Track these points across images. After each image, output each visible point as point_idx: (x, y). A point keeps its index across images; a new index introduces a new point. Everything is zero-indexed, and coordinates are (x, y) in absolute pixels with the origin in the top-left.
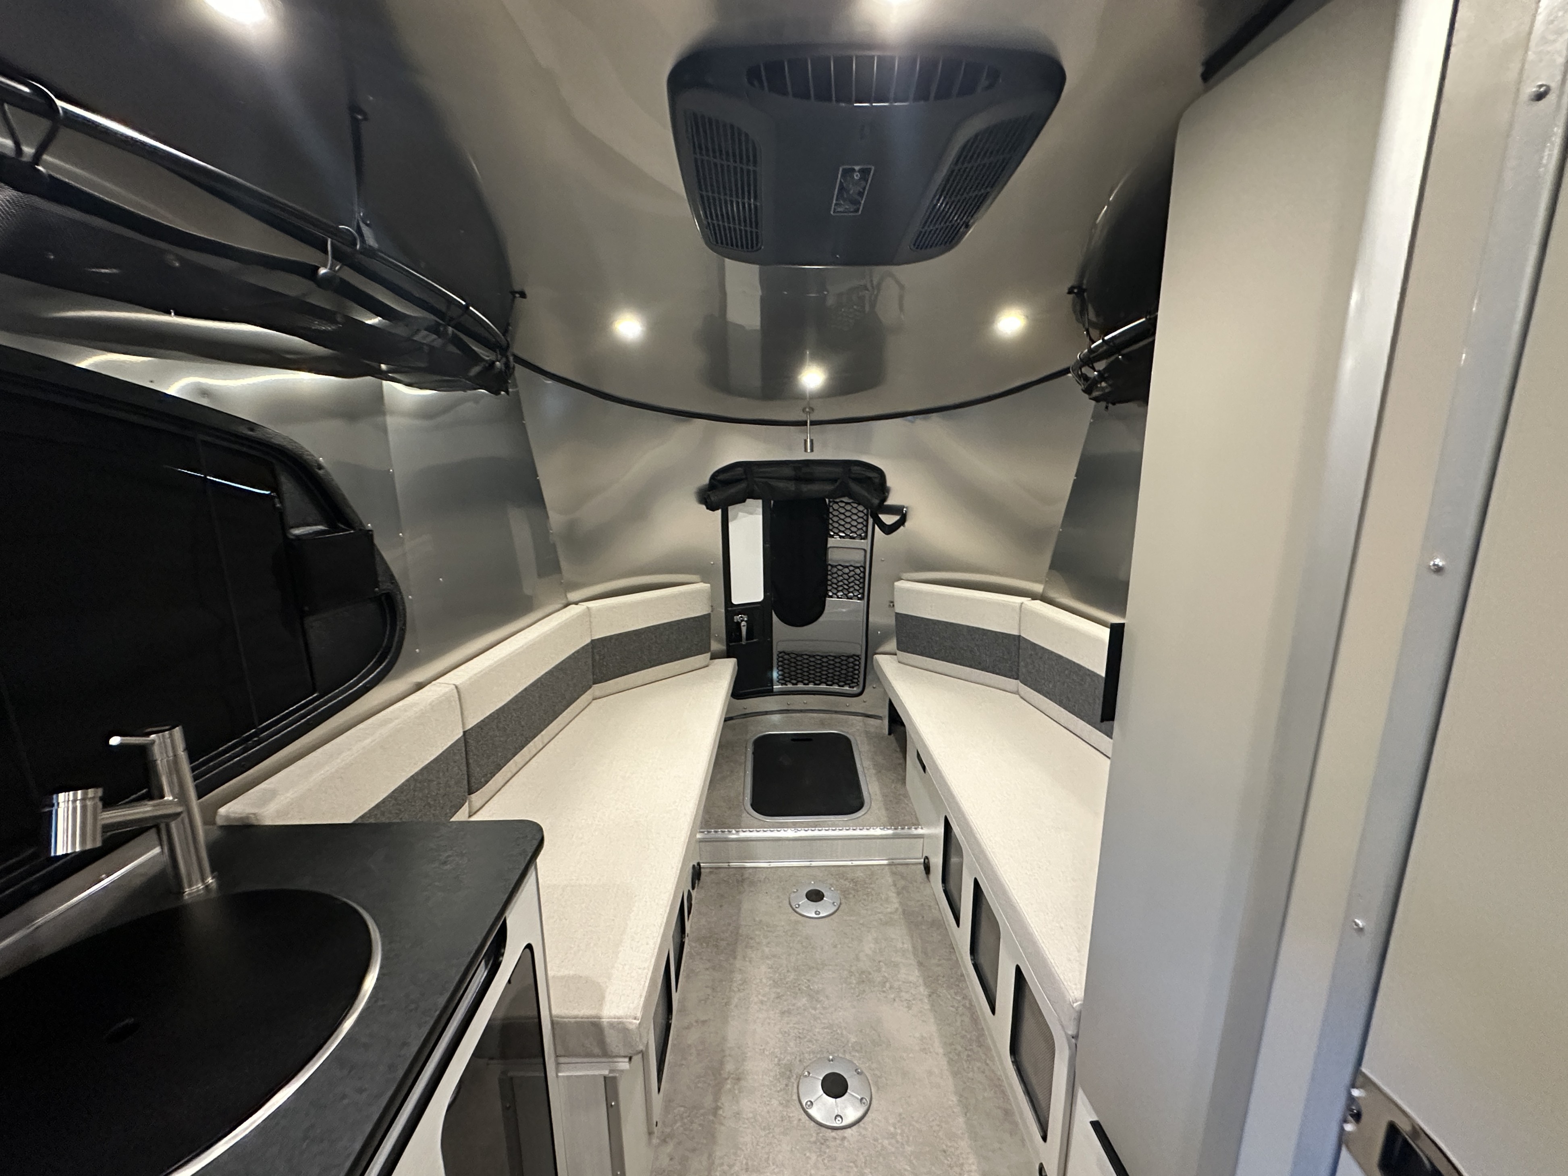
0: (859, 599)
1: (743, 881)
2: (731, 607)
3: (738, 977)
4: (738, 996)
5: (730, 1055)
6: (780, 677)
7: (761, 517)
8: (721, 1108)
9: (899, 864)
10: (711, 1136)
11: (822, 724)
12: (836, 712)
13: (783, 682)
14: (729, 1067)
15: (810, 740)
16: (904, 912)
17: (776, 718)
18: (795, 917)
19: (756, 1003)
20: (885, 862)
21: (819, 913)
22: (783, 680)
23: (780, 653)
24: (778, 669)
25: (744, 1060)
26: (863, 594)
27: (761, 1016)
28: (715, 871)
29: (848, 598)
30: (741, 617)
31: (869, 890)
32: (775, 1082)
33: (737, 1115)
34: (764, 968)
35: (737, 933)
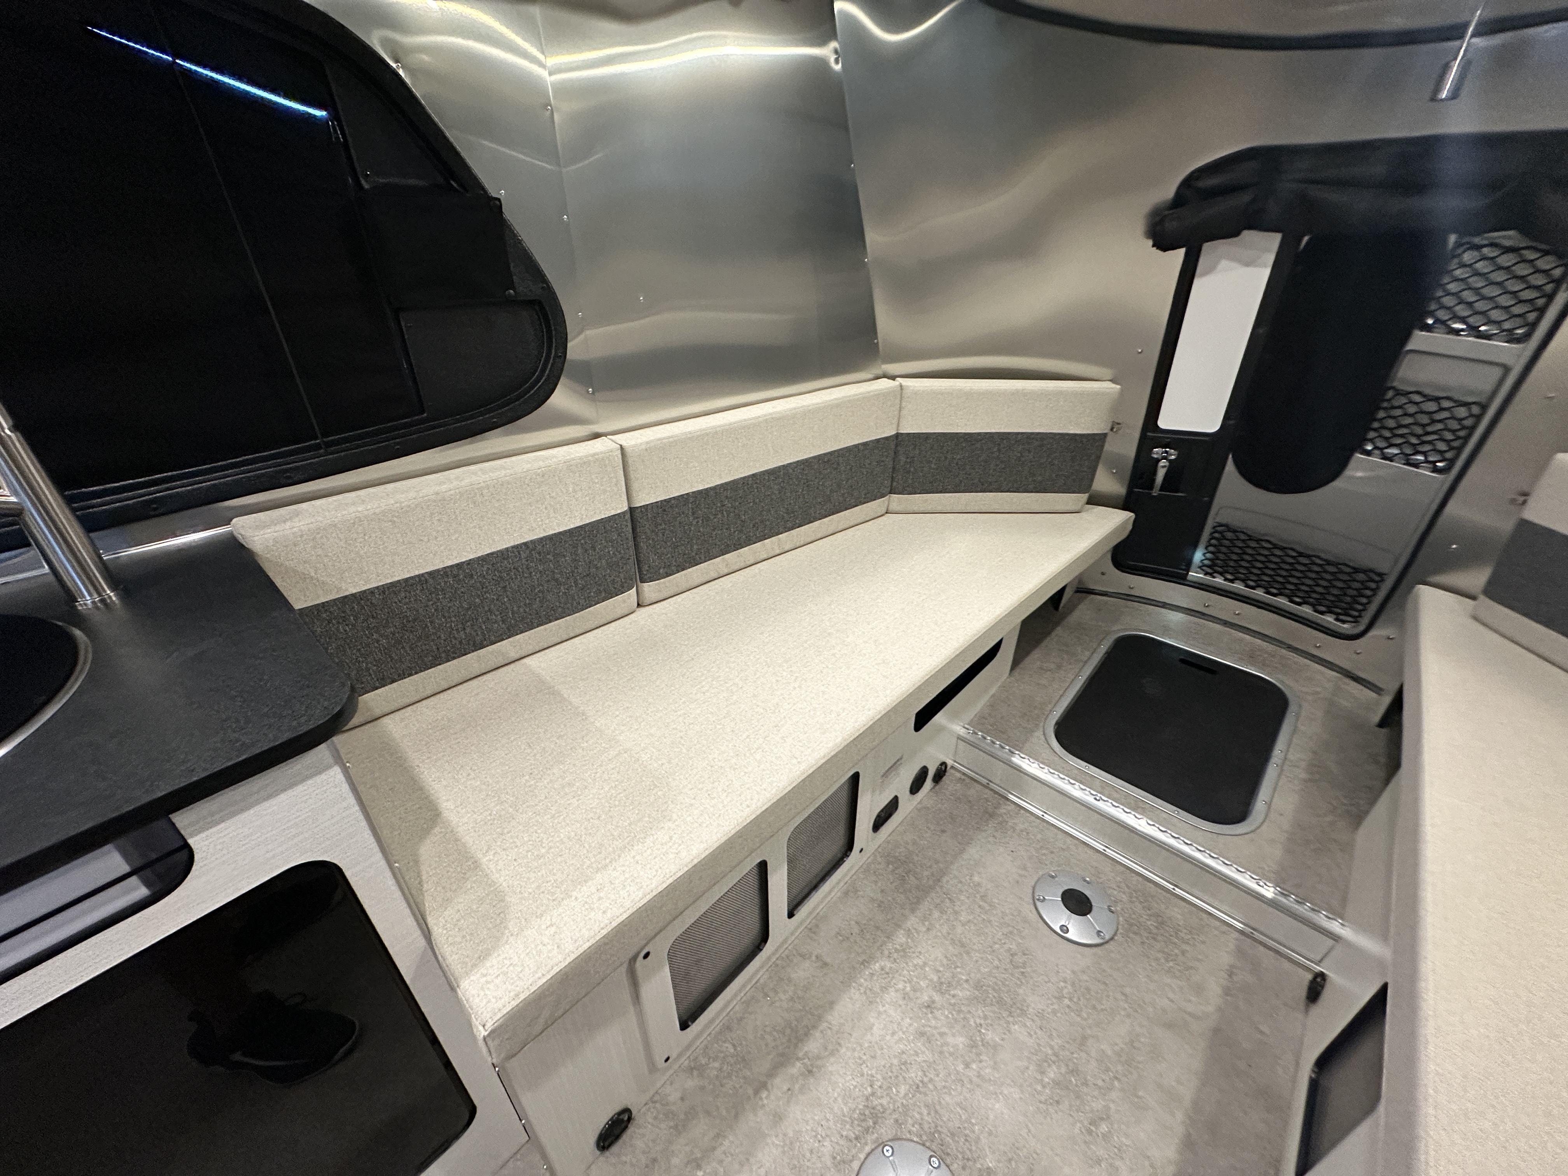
0: (1436, 470)
1: (992, 816)
2: (1154, 432)
3: (900, 938)
4: (883, 964)
5: (822, 1032)
6: (1206, 562)
7: (1266, 273)
8: (767, 1089)
9: (1261, 943)
10: (737, 1112)
11: (1252, 657)
12: (1290, 648)
13: (1209, 570)
14: (812, 1046)
15: (1213, 672)
16: (1217, 1031)
17: (1176, 617)
18: (1028, 910)
19: (897, 991)
20: (1239, 925)
21: (1067, 931)
22: (1211, 568)
23: (1221, 525)
24: (1206, 548)
25: (832, 1054)
26: (1451, 462)
27: (891, 1012)
28: (968, 780)
29: (1408, 464)
30: (1166, 452)
31: (1176, 951)
32: (848, 1119)
33: (778, 1118)
34: (938, 953)
35: (939, 880)
